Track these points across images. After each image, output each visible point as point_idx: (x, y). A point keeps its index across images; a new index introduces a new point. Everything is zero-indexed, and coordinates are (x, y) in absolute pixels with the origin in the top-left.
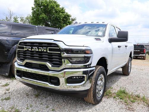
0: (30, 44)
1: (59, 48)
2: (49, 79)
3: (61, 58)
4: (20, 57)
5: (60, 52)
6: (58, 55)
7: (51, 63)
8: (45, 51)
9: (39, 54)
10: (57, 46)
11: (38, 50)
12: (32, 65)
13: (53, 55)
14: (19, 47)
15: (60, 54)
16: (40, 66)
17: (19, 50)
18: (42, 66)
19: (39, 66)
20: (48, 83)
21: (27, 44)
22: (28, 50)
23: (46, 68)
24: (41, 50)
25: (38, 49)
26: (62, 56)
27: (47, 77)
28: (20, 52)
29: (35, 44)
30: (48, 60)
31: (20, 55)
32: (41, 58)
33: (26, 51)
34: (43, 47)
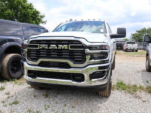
0: (45, 42)
1: (82, 45)
2: (72, 77)
3: (84, 55)
4: (30, 56)
5: (83, 49)
6: (81, 51)
8: (66, 48)
9: (57, 52)
10: (80, 43)
11: (58, 48)
12: (49, 64)
13: (75, 53)
14: (30, 45)
15: (84, 50)
16: (59, 64)
17: (30, 49)
18: (62, 64)
20: (71, 81)
21: (42, 42)
22: (43, 49)
23: (67, 66)
24: (61, 48)
26: (86, 52)
27: (70, 75)
28: (30, 52)
29: (52, 42)
30: (69, 58)
31: (30, 54)
32: (60, 56)
33: (40, 49)
34: (63, 44)
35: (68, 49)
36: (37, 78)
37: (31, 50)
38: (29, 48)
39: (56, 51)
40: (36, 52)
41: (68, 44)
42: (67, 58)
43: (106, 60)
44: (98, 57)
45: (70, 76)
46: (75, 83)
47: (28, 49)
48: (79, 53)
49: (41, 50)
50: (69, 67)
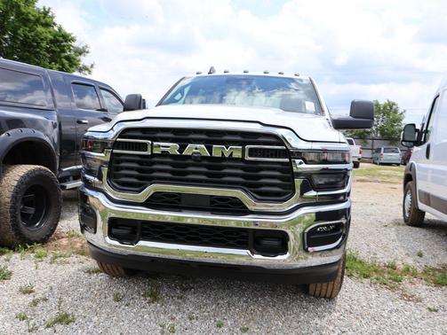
0: (171, 135)
1: (283, 147)
2: (251, 241)
5: (287, 160)
6: (279, 166)
7: (254, 192)
8: (237, 155)
9: (207, 167)
11: (211, 153)
12: (179, 200)
13: (261, 169)
14: (120, 142)
15: (290, 164)
16: (212, 202)
17: (119, 154)
18: (220, 203)
19: (209, 203)
21: (159, 135)
23: (238, 208)
24: (223, 154)
25: (210, 149)
26: (295, 169)
27: (245, 234)
28: (119, 162)
29: (192, 136)
30: (243, 184)
31: (117, 169)
32: (215, 179)
33: (153, 155)
34: (227, 143)
35: (243, 160)
36: (141, 243)
37: (122, 157)
38: (115, 151)
39: (205, 162)
40: (138, 162)
41: (243, 144)
42: (237, 183)
43: (344, 194)
44: (326, 184)
45: (246, 237)
46: (259, 259)
47: (112, 153)
48: (274, 169)
49: (156, 159)
50: (244, 211)
